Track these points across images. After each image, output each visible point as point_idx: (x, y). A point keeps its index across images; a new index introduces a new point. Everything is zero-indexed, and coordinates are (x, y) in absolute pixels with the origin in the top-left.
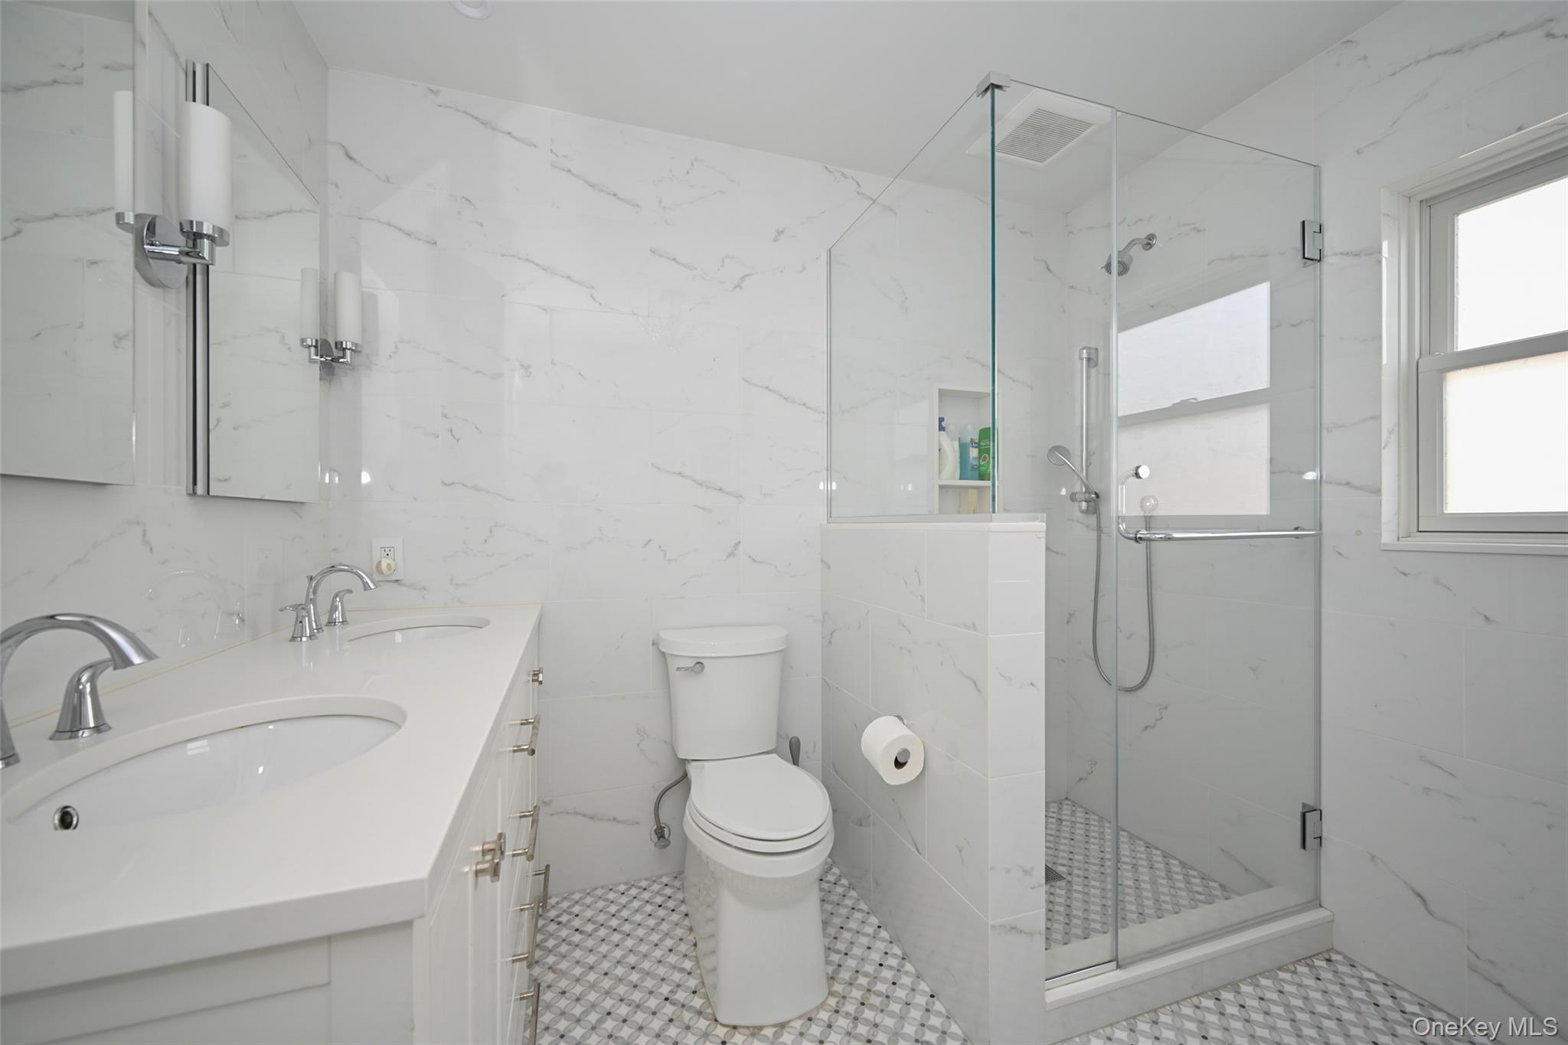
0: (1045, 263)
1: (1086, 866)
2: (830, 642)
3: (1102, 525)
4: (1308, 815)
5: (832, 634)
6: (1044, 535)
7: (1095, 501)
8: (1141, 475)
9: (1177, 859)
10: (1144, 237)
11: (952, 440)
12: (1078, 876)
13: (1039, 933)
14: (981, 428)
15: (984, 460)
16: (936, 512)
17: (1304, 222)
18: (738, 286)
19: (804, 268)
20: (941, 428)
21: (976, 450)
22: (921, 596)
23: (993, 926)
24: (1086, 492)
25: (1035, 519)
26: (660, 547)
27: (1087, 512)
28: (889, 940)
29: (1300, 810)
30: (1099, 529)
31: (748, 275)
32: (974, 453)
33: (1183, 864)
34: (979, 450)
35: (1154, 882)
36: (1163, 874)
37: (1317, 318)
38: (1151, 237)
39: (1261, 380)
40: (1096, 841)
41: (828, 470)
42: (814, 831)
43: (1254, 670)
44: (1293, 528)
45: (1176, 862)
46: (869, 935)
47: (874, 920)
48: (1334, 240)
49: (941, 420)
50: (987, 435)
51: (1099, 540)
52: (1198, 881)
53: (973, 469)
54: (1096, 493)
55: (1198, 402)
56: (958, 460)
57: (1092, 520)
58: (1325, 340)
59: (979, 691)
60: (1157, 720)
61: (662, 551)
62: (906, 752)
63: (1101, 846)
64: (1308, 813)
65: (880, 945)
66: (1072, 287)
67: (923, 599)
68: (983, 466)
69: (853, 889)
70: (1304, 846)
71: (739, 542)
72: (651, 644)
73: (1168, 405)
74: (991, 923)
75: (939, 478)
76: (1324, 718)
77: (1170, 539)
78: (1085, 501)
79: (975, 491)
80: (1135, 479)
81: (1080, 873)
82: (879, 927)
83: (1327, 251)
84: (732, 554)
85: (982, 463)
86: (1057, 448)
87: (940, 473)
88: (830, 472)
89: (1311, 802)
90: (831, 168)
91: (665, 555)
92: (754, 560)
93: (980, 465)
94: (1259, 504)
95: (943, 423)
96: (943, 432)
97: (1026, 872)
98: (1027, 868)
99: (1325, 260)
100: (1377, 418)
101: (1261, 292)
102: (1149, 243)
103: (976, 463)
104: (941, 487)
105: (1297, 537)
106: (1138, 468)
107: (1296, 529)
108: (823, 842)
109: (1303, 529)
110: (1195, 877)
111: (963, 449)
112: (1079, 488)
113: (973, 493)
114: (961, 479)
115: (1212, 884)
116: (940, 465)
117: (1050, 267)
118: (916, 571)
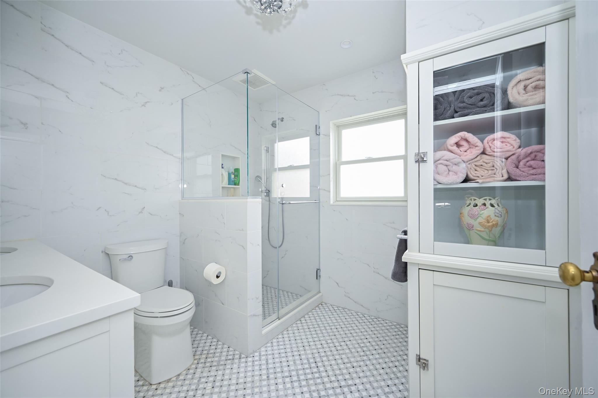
0: (254, 118)
1: (268, 300)
2: (184, 243)
3: (270, 200)
4: (318, 271)
5: (185, 240)
6: (261, 203)
7: (268, 192)
8: (283, 186)
9: (290, 292)
10: (281, 118)
11: (226, 172)
12: (266, 304)
13: (261, 315)
14: (235, 168)
15: (236, 179)
16: (221, 196)
17: (316, 125)
18: (144, 105)
19: (172, 104)
20: (222, 168)
21: (234, 175)
22: (224, 223)
23: (249, 316)
24: (266, 190)
25: (258, 198)
26: (106, 210)
27: (266, 196)
28: (212, 338)
29: (316, 270)
30: (269, 201)
31: (148, 102)
32: (233, 176)
33: (291, 293)
34: (234, 176)
35: (285, 299)
36: (287, 297)
37: (319, 149)
38: (283, 118)
39: (307, 162)
40: (270, 293)
41: (182, 180)
42: (190, 304)
43: (307, 237)
44: (314, 200)
45: (290, 293)
46: (205, 339)
47: (205, 335)
48: (322, 131)
49: (222, 165)
50: (237, 170)
51: (269, 204)
52: (295, 296)
53: (232, 182)
54: (269, 191)
55: (294, 166)
56: (228, 178)
57: (267, 198)
58: (320, 154)
59: (244, 249)
60: (285, 255)
61: (107, 212)
62: (220, 273)
63: (271, 294)
64: (318, 270)
65: (209, 341)
66: (261, 127)
67: (224, 224)
68: (236, 181)
69: (196, 328)
70: (317, 279)
71: (144, 207)
72: (101, 252)
73: (286, 166)
74: (248, 315)
75: (222, 184)
76: (321, 247)
77: (290, 203)
78: (266, 193)
79: (233, 189)
80: (282, 187)
81: (266, 302)
82: (208, 336)
83: (320, 133)
84: (141, 212)
85: (235, 180)
86: (258, 176)
87: (222, 182)
88: (183, 180)
89: (318, 268)
90: (183, 69)
91: (108, 214)
92: (151, 214)
93: (235, 181)
94: (308, 195)
95: (223, 166)
96: (223, 169)
97: (257, 298)
98: (258, 297)
99: (320, 135)
100: (329, 174)
101: (308, 139)
102: (282, 120)
103: (233, 180)
104: (222, 187)
105: (315, 203)
106: (283, 184)
107: (315, 201)
108: (193, 308)
109: (317, 201)
110: (294, 295)
111: (229, 175)
112: (264, 189)
113: (232, 189)
114: (228, 185)
115: (298, 296)
116: (222, 180)
117: (255, 120)
118: (222, 215)
